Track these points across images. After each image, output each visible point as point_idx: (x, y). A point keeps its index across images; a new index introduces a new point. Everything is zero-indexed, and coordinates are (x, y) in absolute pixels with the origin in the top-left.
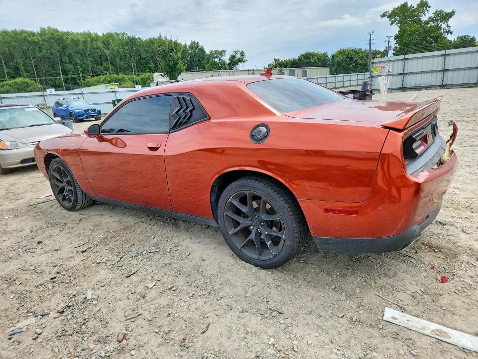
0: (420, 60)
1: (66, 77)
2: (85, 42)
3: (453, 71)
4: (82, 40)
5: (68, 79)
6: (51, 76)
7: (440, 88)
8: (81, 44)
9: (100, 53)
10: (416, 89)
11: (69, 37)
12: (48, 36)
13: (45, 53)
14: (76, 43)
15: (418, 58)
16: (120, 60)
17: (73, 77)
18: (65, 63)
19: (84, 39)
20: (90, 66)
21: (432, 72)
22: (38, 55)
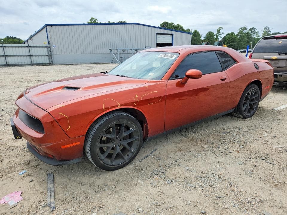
0: (14, 48)
3: (36, 56)
7: (30, 65)
10: (16, 66)
15: (12, 47)
21: (23, 56)
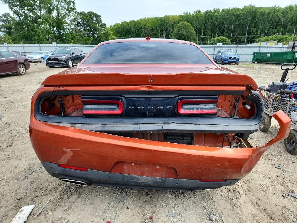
1: (248, 36)
2: (269, 14)
4: (267, 12)
5: (250, 37)
6: (240, 36)
8: (266, 14)
9: (277, 20)
11: (260, 11)
12: (246, 11)
13: (242, 21)
14: (263, 14)
16: (292, 25)
17: (253, 36)
18: (252, 27)
19: (269, 11)
20: (267, 29)
22: (237, 22)
